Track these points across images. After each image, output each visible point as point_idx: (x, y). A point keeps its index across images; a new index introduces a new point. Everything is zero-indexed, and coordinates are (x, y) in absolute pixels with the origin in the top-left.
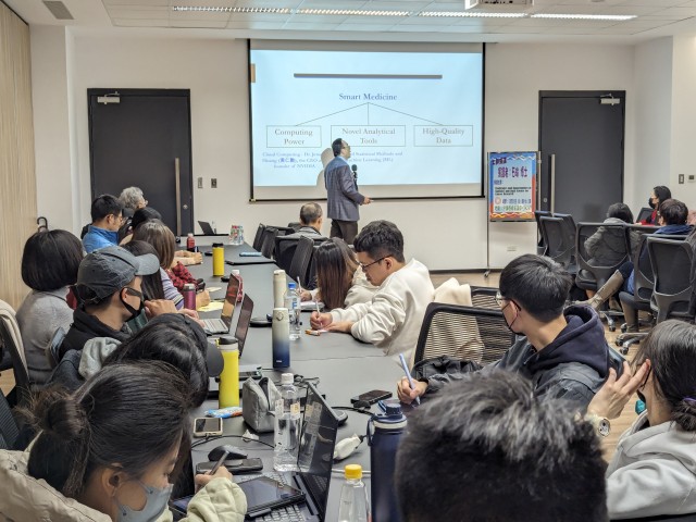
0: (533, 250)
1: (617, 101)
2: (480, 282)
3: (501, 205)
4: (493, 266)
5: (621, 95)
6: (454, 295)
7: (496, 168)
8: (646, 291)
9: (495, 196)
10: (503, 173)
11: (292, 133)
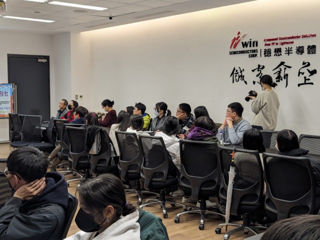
8: (66, 151)
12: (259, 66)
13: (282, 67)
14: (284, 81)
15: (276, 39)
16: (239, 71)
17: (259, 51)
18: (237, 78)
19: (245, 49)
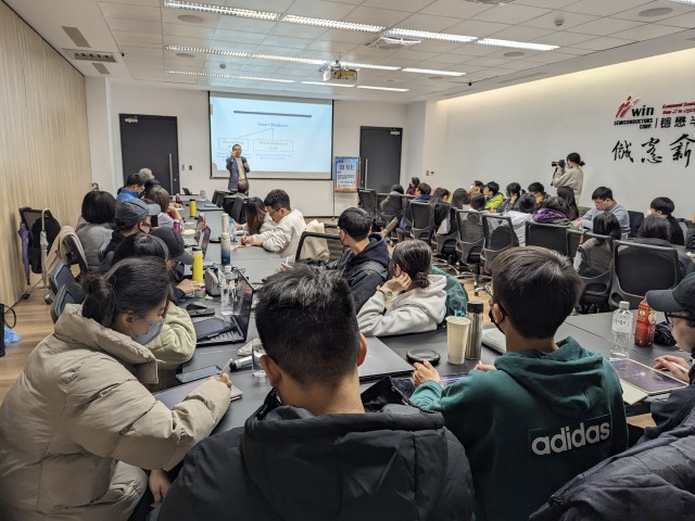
0: (356, 206)
1: (397, 133)
2: (329, 222)
3: (341, 184)
4: (335, 215)
5: (400, 130)
6: (316, 228)
7: (338, 165)
9: (338, 179)
10: (342, 168)
12: (652, 139)
13: (684, 141)
14: (685, 159)
15: (680, 105)
16: (624, 146)
17: (654, 121)
18: (621, 154)
19: (636, 118)
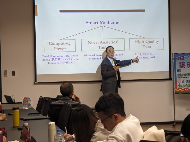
4: (178, 120)
7: (178, 62)
9: (177, 79)
10: (182, 65)
11: (59, 44)
